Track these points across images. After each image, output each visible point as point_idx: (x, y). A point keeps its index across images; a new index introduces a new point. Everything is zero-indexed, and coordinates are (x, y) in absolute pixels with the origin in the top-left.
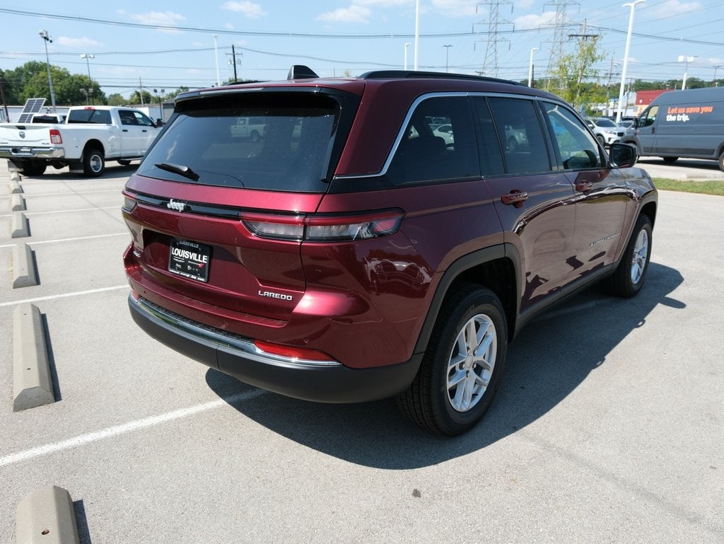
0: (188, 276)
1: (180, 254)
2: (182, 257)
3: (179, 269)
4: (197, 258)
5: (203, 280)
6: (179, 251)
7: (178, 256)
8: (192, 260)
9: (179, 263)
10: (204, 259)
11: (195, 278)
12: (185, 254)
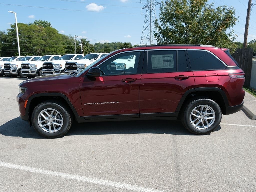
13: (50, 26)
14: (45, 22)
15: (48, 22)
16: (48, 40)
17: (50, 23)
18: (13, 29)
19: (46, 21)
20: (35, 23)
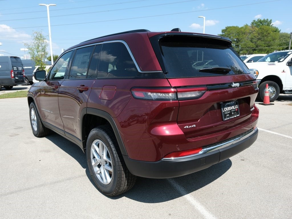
0: (233, 117)
1: (227, 109)
2: (229, 110)
3: (228, 117)
4: (235, 107)
5: (239, 115)
6: (226, 108)
7: (227, 111)
8: (233, 110)
9: (228, 114)
10: (237, 106)
11: (236, 116)
12: (229, 108)
13: (270, 24)
14: (264, 20)
15: (269, 20)
16: (259, 42)
17: (271, 20)
18: (223, 33)
19: (266, 19)
20: (253, 23)
